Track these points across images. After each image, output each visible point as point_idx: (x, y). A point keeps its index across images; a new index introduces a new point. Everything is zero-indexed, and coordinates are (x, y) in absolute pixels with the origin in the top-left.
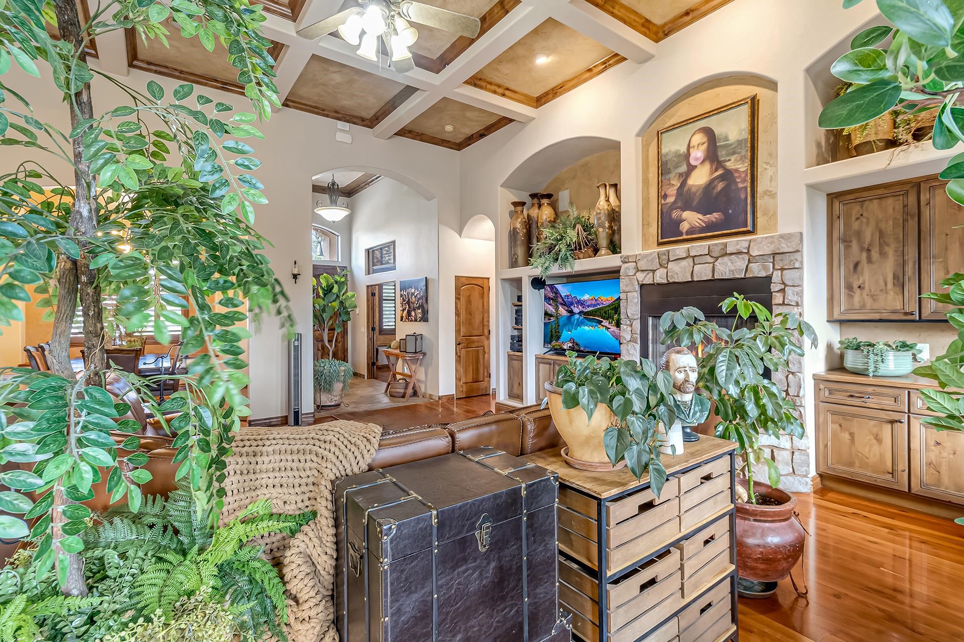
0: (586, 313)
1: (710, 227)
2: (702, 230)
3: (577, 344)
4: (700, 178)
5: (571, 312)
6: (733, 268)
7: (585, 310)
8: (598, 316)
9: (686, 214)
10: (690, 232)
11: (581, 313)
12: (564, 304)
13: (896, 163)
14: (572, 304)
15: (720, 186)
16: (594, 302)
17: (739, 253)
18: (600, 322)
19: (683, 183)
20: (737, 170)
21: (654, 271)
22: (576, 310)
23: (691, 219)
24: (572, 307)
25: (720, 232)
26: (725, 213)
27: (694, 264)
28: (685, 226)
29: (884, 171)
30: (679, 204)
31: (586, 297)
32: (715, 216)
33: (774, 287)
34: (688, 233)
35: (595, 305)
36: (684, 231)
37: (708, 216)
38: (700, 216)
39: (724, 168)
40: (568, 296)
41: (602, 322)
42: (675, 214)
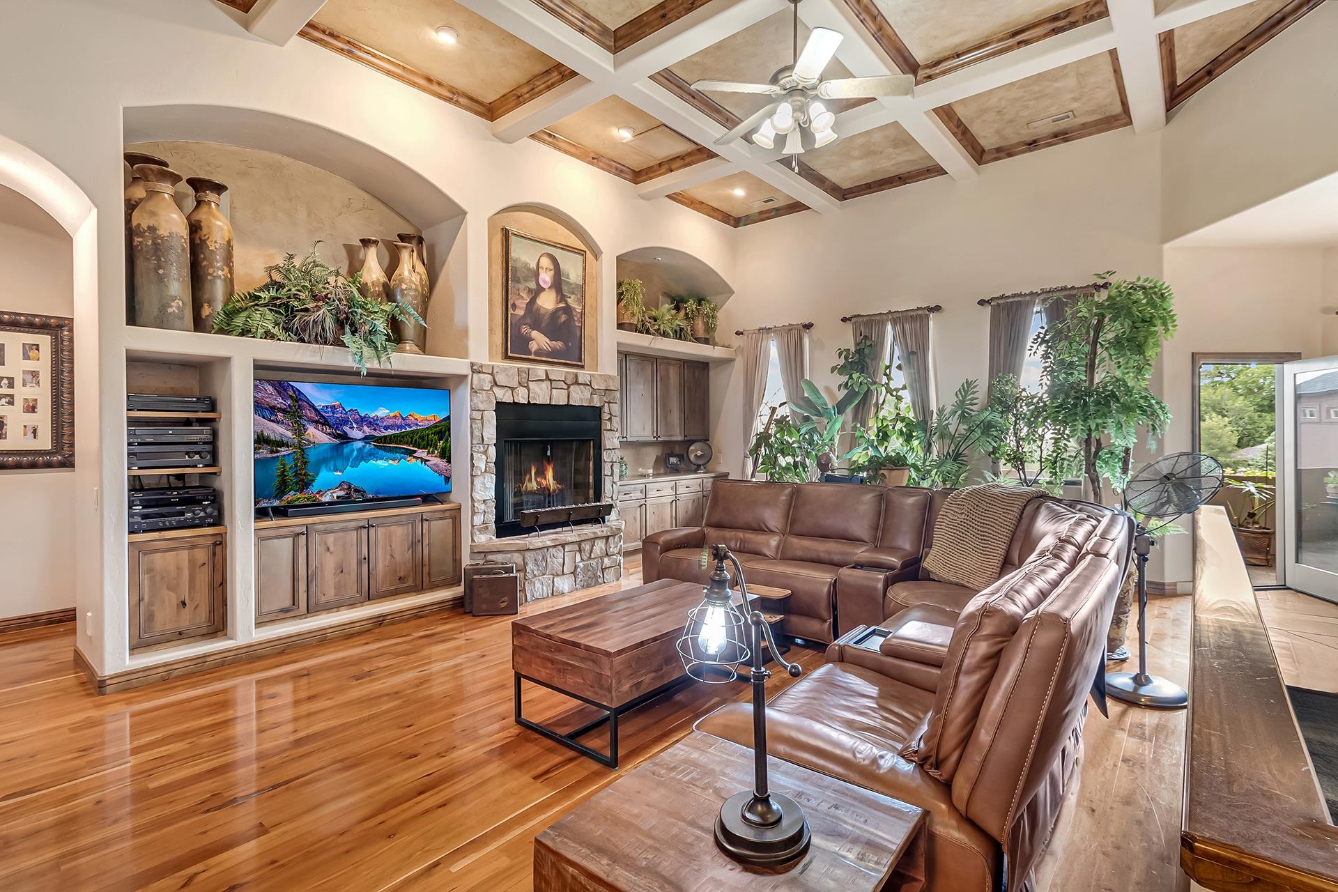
0: (380, 438)
1: (554, 353)
2: (548, 354)
3: (356, 491)
4: (547, 302)
5: (345, 439)
6: (582, 397)
7: (377, 434)
8: (407, 443)
9: (535, 334)
10: (538, 353)
11: (366, 439)
12: (322, 421)
13: (654, 345)
14: (345, 422)
15: (563, 318)
16: (399, 422)
17: (586, 385)
18: (411, 453)
19: (533, 301)
20: (574, 309)
21: (512, 389)
22: (356, 433)
23: (539, 340)
24: (347, 429)
25: (564, 361)
26: (566, 343)
27: (552, 388)
28: (533, 346)
29: (647, 348)
30: (528, 321)
31: (382, 412)
32: (559, 345)
33: (606, 416)
34: (536, 353)
35: (400, 427)
36: (533, 351)
37: (554, 342)
38: (548, 340)
39: (566, 302)
40: (333, 407)
41: (415, 452)
42: (524, 329)
